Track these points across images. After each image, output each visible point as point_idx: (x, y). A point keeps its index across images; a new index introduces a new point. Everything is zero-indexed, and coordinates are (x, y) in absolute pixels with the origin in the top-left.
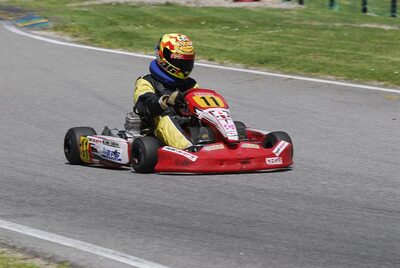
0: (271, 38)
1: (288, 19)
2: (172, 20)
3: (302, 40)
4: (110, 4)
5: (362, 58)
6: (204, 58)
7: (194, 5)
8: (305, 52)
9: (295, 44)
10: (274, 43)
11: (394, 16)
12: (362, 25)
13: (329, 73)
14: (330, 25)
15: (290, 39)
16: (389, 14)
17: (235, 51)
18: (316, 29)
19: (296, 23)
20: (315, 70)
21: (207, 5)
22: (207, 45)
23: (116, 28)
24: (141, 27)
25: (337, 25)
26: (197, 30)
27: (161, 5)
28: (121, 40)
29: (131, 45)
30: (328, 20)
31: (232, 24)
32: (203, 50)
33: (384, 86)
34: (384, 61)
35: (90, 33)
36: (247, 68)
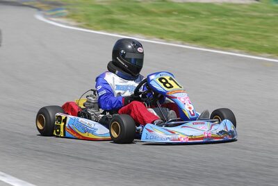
23: (108, 17)
36: (183, 44)
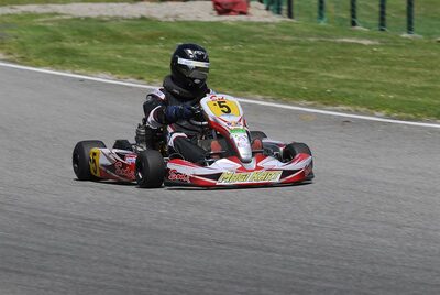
1: (260, 33)
3: (253, 56)
4: (79, 19)
5: (305, 74)
6: (132, 77)
7: (171, 19)
8: (245, 69)
9: (241, 61)
11: (382, 30)
12: (339, 40)
13: (260, 93)
18: (284, 44)
19: (267, 38)
21: (186, 19)
24: (86, 43)
25: (312, 39)
26: (146, 46)
27: (135, 19)
28: (55, 57)
29: (62, 63)
30: (304, 35)
32: (136, 68)
34: (325, 79)
35: (25, 50)
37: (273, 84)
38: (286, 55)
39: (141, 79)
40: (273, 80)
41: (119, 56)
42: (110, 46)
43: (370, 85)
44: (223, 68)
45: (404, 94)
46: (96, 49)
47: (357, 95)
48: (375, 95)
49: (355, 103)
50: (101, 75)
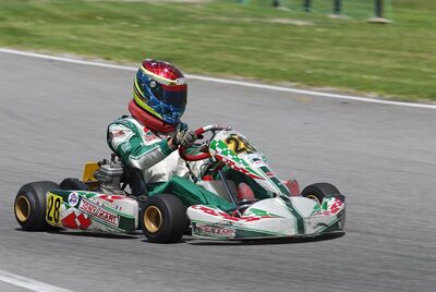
0: (173, 35)
2: (66, 14)
3: (208, 37)
5: (273, 56)
6: (100, 57)
8: (210, 50)
9: (200, 41)
10: (178, 40)
11: (307, 11)
13: (237, 74)
14: (238, 20)
15: (195, 35)
16: (301, 9)
17: (134, 50)
18: (223, 24)
19: (202, 18)
20: (221, 70)
22: (102, 42)
24: (31, 23)
25: (247, 20)
26: (93, 26)
29: (19, 43)
30: (236, 15)
31: (131, 19)
32: (99, 48)
33: (297, 87)
34: (296, 60)
37: (247, 65)
38: (240, 35)
39: (108, 59)
40: (244, 61)
41: (73, 37)
42: (57, 26)
43: (344, 66)
44: (188, 49)
45: (384, 75)
46: (45, 29)
47: (338, 77)
48: (355, 76)
49: (340, 84)
50: (67, 55)
